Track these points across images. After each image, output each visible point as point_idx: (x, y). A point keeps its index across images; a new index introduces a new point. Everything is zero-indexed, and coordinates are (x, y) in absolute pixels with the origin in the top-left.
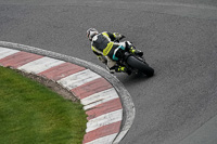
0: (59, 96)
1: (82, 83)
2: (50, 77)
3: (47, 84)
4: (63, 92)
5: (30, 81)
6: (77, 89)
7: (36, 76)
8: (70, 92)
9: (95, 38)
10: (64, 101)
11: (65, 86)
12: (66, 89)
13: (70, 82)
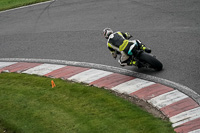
0: (149, 115)
1: (170, 103)
2: (142, 97)
3: (138, 103)
4: (153, 111)
5: (123, 101)
6: (166, 108)
7: (128, 96)
8: (160, 111)
9: (112, 36)
10: (154, 119)
11: (155, 105)
12: (156, 108)
13: (159, 101)
